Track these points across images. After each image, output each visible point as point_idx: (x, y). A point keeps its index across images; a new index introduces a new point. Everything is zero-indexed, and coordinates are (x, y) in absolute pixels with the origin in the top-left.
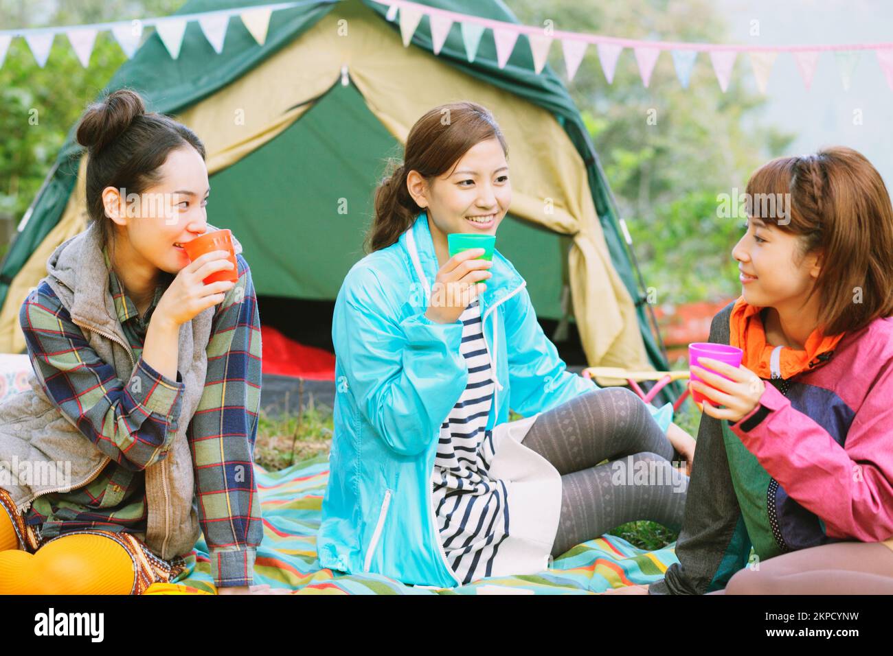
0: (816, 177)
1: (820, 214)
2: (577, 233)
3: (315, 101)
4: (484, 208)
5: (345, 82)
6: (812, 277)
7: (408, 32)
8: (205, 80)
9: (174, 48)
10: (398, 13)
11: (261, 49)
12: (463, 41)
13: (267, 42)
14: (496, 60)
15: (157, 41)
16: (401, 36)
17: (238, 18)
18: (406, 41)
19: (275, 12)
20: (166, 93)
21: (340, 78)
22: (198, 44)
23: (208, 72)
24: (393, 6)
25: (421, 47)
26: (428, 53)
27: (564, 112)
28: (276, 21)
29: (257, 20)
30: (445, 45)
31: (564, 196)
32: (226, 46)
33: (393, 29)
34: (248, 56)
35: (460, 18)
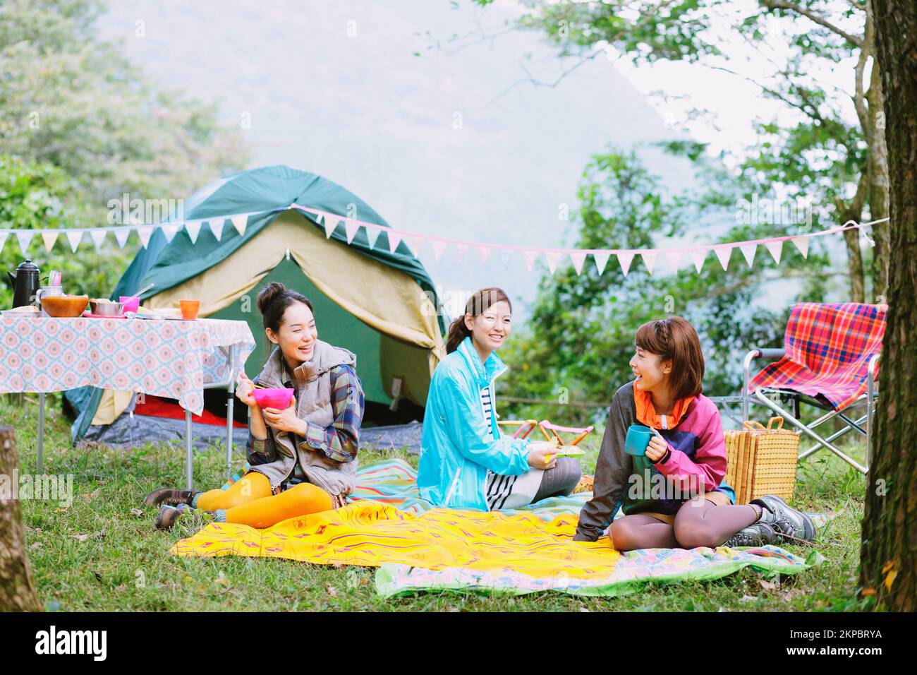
0: (665, 329)
1: (667, 345)
2: (434, 347)
3: (270, 271)
4: (497, 331)
5: (288, 258)
6: (664, 374)
7: (329, 231)
8: (210, 256)
9: (194, 238)
10: (323, 220)
11: (242, 238)
12: (367, 238)
13: (245, 234)
14: (389, 249)
15: (184, 234)
16: (325, 233)
17: (230, 220)
18: (328, 236)
19: (249, 217)
20: (190, 264)
21: (285, 256)
22: (207, 235)
23: (211, 251)
24: (320, 215)
25: (338, 240)
26: (343, 244)
27: (423, 278)
28: (251, 222)
29: (240, 221)
30: (354, 240)
31: (424, 326)
32: (223, 235)
33: (320, 229)
34: (235, 242)
35: (364, 224)
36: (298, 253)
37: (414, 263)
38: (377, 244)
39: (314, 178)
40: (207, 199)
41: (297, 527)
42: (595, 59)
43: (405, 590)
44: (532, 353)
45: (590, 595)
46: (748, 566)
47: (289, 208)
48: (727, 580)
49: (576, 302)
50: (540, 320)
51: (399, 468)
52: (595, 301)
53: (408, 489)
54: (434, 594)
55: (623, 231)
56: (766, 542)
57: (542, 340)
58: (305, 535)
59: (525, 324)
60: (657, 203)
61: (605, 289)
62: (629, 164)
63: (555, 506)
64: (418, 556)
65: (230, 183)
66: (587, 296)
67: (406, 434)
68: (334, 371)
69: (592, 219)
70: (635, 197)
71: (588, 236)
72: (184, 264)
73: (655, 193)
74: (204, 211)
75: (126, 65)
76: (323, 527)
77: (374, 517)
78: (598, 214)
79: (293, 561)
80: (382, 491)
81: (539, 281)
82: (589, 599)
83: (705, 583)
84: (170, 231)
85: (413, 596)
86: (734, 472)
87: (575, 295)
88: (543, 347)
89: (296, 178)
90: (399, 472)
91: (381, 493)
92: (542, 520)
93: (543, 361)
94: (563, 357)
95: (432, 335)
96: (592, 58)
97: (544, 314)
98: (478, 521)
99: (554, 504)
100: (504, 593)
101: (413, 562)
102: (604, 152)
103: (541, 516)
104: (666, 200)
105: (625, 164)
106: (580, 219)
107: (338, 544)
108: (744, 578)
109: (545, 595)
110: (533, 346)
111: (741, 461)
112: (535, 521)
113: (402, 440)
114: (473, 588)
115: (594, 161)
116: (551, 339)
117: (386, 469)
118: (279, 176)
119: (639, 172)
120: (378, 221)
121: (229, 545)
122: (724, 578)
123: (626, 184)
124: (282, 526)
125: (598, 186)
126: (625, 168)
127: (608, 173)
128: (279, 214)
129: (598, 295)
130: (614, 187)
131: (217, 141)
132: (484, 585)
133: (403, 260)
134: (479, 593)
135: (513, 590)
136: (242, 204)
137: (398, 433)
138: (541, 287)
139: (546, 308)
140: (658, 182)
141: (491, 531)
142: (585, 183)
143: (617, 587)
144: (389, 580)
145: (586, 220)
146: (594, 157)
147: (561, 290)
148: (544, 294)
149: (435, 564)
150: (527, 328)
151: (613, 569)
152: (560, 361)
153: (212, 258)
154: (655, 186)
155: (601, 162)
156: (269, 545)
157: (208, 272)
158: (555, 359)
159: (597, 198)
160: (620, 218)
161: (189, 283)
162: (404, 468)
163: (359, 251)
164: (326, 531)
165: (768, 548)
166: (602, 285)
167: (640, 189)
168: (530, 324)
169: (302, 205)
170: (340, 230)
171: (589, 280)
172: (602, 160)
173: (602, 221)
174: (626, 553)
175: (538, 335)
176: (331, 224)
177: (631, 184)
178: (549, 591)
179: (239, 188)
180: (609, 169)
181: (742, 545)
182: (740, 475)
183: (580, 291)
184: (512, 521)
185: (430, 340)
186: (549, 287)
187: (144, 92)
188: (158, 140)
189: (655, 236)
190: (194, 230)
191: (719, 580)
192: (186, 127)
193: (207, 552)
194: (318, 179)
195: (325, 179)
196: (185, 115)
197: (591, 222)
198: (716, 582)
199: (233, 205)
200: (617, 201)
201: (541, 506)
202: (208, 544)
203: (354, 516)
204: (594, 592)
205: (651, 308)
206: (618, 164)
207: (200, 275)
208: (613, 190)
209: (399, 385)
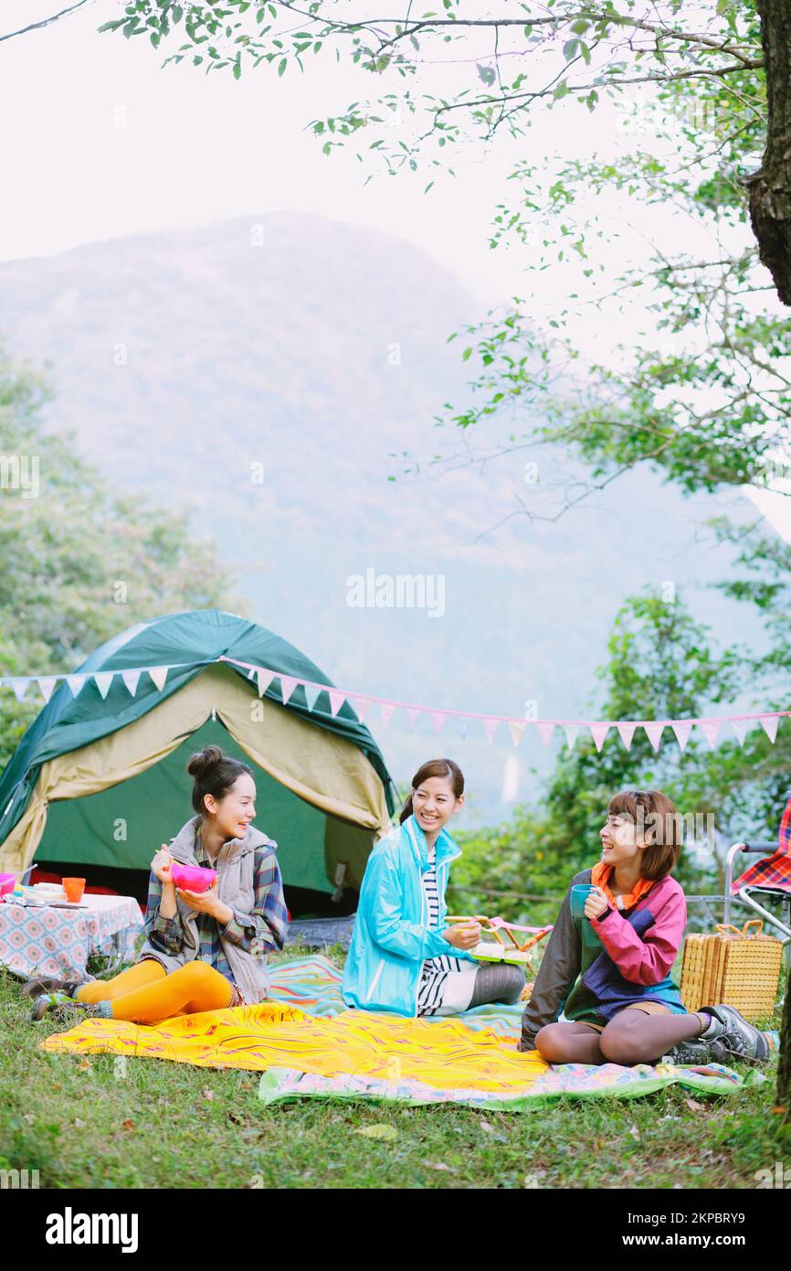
2: (379, 828)
3: (191, 733)
5: (214, 719)
7: (263, 687)
8: (122, 714)
9: (104, 692)
10: (256, 675)
11: (160, 694)
12: (305, 698)
13: (164, 689)
14: (330, 712)
15: (91, 687)
16: (257, 690)
17: (147, 673)
18: (261, 695)
19: (170, 670)
20: (98, 722)
21: (211, 716)
22: (119, 689)
23: (124, 709)
24: (252, 670)
25: (272, 700)
26: (278, 704)
27: (368, 747)
28: (172, 676)
29: (159, 675)
30: (290, 700)
31: (368, 802)
32: (137, 691)
33: (252, 686)
34: (152, 699)
35: (302, 682)
36: (226, 713)
37: (359, 730)
38: (317, 706)
39: (249, 626)
40: (122, 648)
41: (186, 1026)
42: (604, 488)
43: (288, 1095)
44: (548, 838)
45: (493, 1109)
46: (676, 1084)
47: (218, 660)
48: (650, 1098)
49: (603, 777)
50: (558, 798)
51: (317, 965)
52: (626, 777)
53: (324, 990)
54: (317, 1101)
55: (662, 692)
56: (715, 1059)
57: (562, 823)
58: (193, 1035)
59: (542, 801)
60: (704, 659)
61: (638, 763)
62: (671, 611)
63: (490, 1014)
64: (314, 1062)
65: (149, 628)
66: (617, 771)
67: (343, 929)
68: (259, 850)
69: (624, 677)
70: (677, 651)
71: (619, 697)
72: (91, 722)
73: (701, 647)
74: (118, 661)
75: (76, 465)
76: (214, 1027)
77: (277, 1018)
78: (632, 670)
79: (173, 1061)
80: (295, 991)
81: (558, 751)
82: (493, 1113)
83: (625, 1102)
84: (76, 683)
85: (295, 1103)
86: (701, 983)
87: (601, 769)
88: (560, 833)
89: (229, 625)
90: (316, 970)
91: (294, 994)
92: (470, 1029)
93: (560, 848)
94: (585, 846)
95: (378, 813)
96: (602, 488)
97: (563, 791)
98: (393, 1027)
99: (488, 1012)
100: (397, 1103)
101: (306, 1067)
102: (641, 594)
103: (470, 1024)
104: (716, 656)
105: (666, 609)
106: (610, 676)
107: (228, 1046)
108: (670, 1097)
109: (442, 1106)
110: (548, 829)
111: (709, 970)
112: (459, 1030)
113: (336, 935)
114: (366, 1097)
115: (630, 606)
116: (572, 821)
117: (304, 966)
118: (208, 623)
119: (683, 620)
120: (319, 678)
121: (104, 1041)
122: (647, 1096)
123: (666, 635)
124: (169, 1026)
125: (633, 636)
126: (666, 615)
127: (645, 621)
128: (205, 667)
129: (630, 770)
130: (652, 638)
131: (183, 563)
132: (376, 1093)
133: (346, 725)
134: (370, 1102)
135: (407, 1100)
136: (162, 654)
137: (335, 927)
138: (562, 759)
139: (566, 784)
140: (706, 634)
141: (405, 1038)
142: (617, 632)
143: (523, 1102)
144: (274, 1084)
145: (616, 677)
146: (629, 600)
147: (584, 762)
148: (565, 766)
149: (332, 1071)
150: (543, 807)
151: (531, 1083)
152: (582, 850)
153: (123, 718)
154: (702, 639)
155: (639, 609)
156: (148, 1044)
157: (120, 731)
158: (576, 847)
159: (631, 651)
160: (658, 676)
161: (97, 744)
162: (324, 966)
163: (295, 712)
164: (217, 1032)
165: (712, 1067)
166: (634, 758)
167: (684, 641)
168: (547, 803)
169: (231, 658)
170: (275, 688)
171: (619, 751)
172: (639, 605)
173: (637, 679)
174: (554, 1067)
175: (555, 817)
176: (264, 680)
177: (674, 636)
178: (447, 1103)
179: (162, 637)
180: (647, 615)
181: (689, 1062)
182: (707, 986)
183: (609, 765)
184: (435, 1028)
185: (375, 820)
186: (570, 758)
187: (98, 498)
188: (111, 559)
189: (702, 701)
190: (104, 682)
191: (642, 1098)
192: (146, 544)
193: (80, 1049)
194: (254, 626)
195: (261, 628)
196: (146, 530)
197: (622, 680)
198: (638, 1100)
199: (152, 656)
200: (655, 656)
201: (474, 1014)
202: (81, 1040)
203: (252, 1017)
204: (497, 1106)
205: (684, 790)
206: (658, 610)
207: (110, 735)
208: (650, 641)
209: (343, 871)
